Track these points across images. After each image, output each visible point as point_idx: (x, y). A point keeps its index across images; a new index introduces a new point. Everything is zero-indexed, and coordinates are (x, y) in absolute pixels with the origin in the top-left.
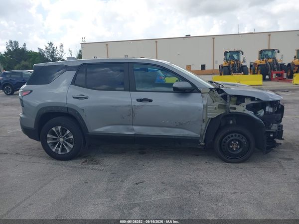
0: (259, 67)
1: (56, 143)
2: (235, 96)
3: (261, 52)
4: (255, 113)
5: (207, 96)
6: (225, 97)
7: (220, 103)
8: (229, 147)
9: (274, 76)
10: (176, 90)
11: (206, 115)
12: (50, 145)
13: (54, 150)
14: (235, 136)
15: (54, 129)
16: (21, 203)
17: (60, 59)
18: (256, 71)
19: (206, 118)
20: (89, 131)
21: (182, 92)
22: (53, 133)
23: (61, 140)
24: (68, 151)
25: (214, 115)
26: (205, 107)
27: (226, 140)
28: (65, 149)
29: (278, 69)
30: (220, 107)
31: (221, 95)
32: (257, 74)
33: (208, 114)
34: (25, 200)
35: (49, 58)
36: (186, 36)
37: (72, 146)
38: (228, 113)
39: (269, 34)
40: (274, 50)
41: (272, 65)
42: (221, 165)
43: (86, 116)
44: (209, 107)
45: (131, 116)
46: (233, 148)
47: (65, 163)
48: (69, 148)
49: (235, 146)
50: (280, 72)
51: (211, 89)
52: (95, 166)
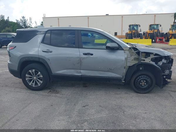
0: (149, 35)
1: (32, 80)
2: (145, 52)
3: (151, 26)
4: (156, 63)
5: (127, 52)
6: (138, 53)
7: (135, 57)
8: (140, 84)
9: (158, 40)
10: (108, 48)
11: (127, 64)
12: (27, 81)
13: (30, 84)
14: (144, 77)
15: (30, 71)
16: (11, 119)
17: (29, 27)
18: (147, 37)
19: (126, 66)
20: (53, 73)
21: (112, 49)
22: (30, 74)
23: (35, 78)
24: (39, 85)
25: (131, 64)
26: (126, 59)
27: (138, 79)
28: (37, 83)
29: (160, 36)
30: (135, 59)
31: (136, 52)
32: (148, 39)
33: (128, 63)
34: (13, 117)
35: (23, 26)
36: (106, 15)
37: (41, 82)
38: (140, 63)
39: (155, 15)
40: (158, 25)
41: (157, 33)
42: (134, 94)
43: (51, 63)
44: (128, 59)
45: (79, 64)
46: (142, 85)
47: (37, 92)
48: (40, 83)
49: (143, 83)
50: (161, 38)
51: (130, 48)
52: (57, 94)
